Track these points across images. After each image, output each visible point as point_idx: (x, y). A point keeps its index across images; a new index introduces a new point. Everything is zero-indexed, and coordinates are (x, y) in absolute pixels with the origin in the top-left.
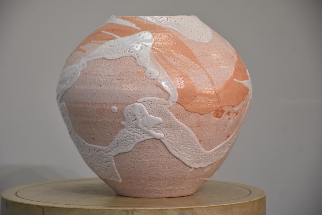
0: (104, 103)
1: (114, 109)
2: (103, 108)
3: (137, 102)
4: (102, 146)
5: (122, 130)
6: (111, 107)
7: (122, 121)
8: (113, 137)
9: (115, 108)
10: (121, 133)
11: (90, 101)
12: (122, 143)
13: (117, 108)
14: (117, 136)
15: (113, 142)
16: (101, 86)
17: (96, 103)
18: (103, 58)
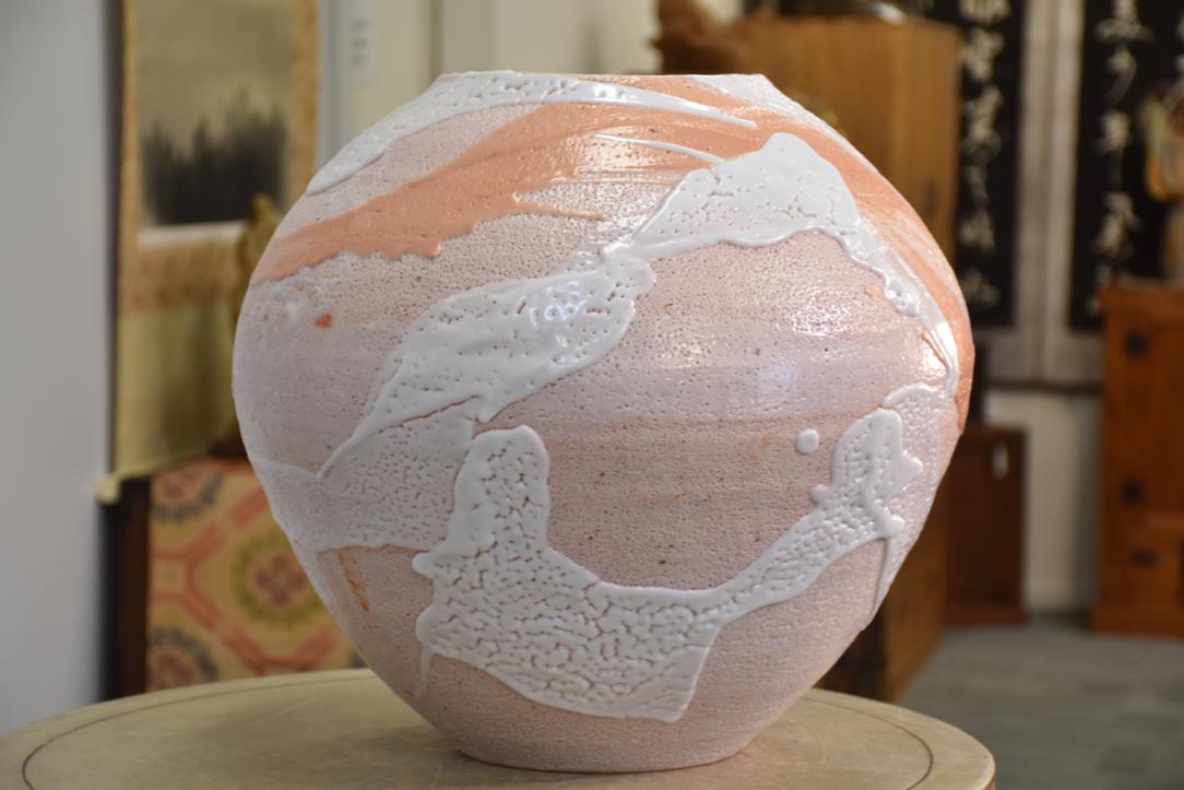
0: (772, 420)
1: (810, 439)
2: (765, 440)
3: (880, 406)
4: (693, 589)
5: (806, 518)
6: (797, 432)
7: (820, 482)
8: (763, 546)
9: (813, 433)
10: (797, 532)
11: (710, 415)
12: (782, 570)
13: (819, 432)
14: (781, 542)
15: (749, 570)
16: (758, 352)
17: (741, 422)
18: (719, 243)
